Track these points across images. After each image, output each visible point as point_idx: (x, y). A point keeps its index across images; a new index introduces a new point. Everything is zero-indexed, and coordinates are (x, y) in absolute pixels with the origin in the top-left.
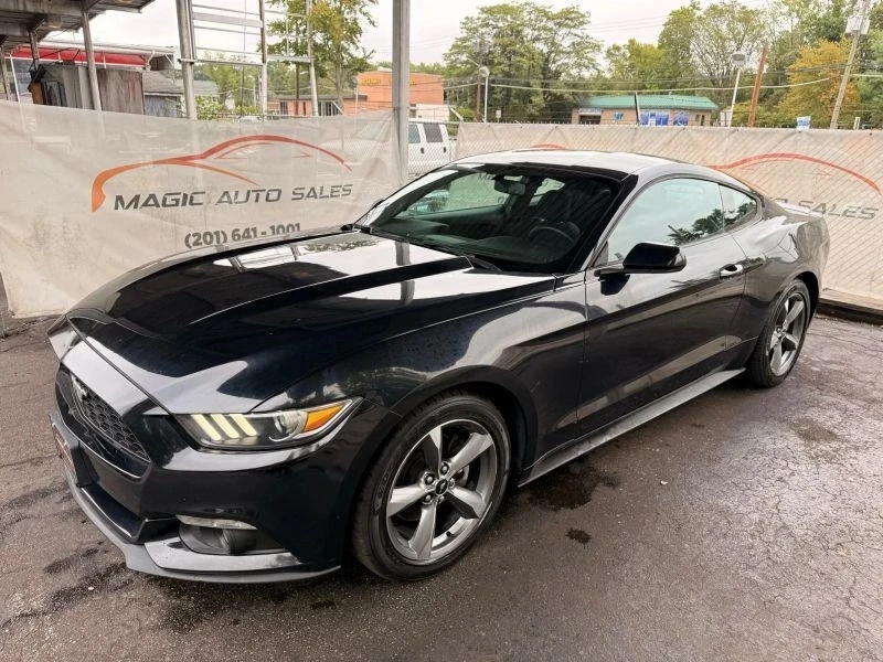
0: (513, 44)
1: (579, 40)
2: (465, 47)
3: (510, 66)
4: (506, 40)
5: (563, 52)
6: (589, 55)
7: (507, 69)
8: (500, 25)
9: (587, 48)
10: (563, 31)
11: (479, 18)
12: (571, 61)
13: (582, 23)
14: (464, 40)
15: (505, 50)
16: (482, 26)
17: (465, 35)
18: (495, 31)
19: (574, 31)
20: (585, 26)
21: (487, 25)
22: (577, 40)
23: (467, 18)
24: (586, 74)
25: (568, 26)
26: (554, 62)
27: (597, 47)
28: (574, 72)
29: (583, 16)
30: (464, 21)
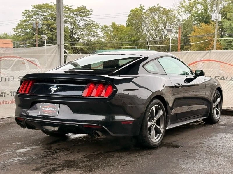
0: (53, 24)
1: (88, 22)
2: (26, 25)
3: (52, 35)
4: (49, 22)
5: (80, 28)
6: (94, 30)
7: (51, 36)
8: (45, 14)
9: (93, 26)
10: (79, 18)
11: (32, 11)
12: (84, 33)
13: (89, 14)
14: (25, 21)
15: (49, 27)
16: (35, 15)
17: (25, 19)
18: (42, 17)
19: (84, 18)
20: (90, 16)
21: (38, 14)
22: (86, 22)
23: (26, 10)
24: (93, 39)
25: (81, 16)
26: (76, 33)
27: (97, 26)
28: (86, 38)
29: (88, 11)
30: (25, 12)
